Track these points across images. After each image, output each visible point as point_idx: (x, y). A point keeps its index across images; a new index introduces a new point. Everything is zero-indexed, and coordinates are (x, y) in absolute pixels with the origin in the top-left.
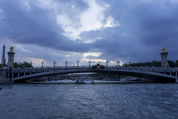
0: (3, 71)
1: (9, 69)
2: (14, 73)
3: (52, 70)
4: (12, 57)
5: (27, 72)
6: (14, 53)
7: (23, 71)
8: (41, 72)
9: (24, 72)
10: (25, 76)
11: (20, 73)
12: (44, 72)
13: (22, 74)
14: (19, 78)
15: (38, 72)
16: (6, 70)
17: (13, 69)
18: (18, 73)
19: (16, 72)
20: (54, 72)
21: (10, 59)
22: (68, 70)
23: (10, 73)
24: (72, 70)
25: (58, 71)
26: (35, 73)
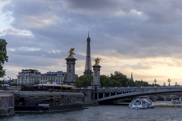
0: (88, 91)
1: (94, 89)
2: (99, 93)
3: (140, 90)
4: (98, 71)
5: (113, 92)
6: (99, 67)
7: (108, 91)
8: (127, 92)
9: (109, 93)
10: (111, 97)
11: (105, 93)
12: (130, 92)
13: (107, 95)
14: (104, 98)
15: (124, 93)
16: (92, 90)
17: (98, 89)
18: (103, 93)
19: (101, 92)
20: (141, 92)
21: (96, 74)
22: (158, 90)
23: (95, 93)
24: (162, 90)
25: (146, 91)
26: (121, 93)
